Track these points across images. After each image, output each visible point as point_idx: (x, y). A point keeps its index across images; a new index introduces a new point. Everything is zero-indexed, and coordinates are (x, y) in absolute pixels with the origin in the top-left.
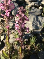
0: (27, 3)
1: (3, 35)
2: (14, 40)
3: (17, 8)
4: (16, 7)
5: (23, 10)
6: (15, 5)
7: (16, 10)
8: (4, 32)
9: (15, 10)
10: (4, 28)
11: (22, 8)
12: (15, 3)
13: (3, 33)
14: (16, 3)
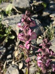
0: (52, 19)
1: (22, 62)
2: (35, 69)
3: (39, 26)
4: (37, 25)
5: (48, 44)
6: (37, 22)
7: (38, 29)
8: (23, 58)
9: (36, 29)
10: (23, 53)
11: (46, 41)
12: (36, 20)
13: (22, 60)
14: (38, 20)
